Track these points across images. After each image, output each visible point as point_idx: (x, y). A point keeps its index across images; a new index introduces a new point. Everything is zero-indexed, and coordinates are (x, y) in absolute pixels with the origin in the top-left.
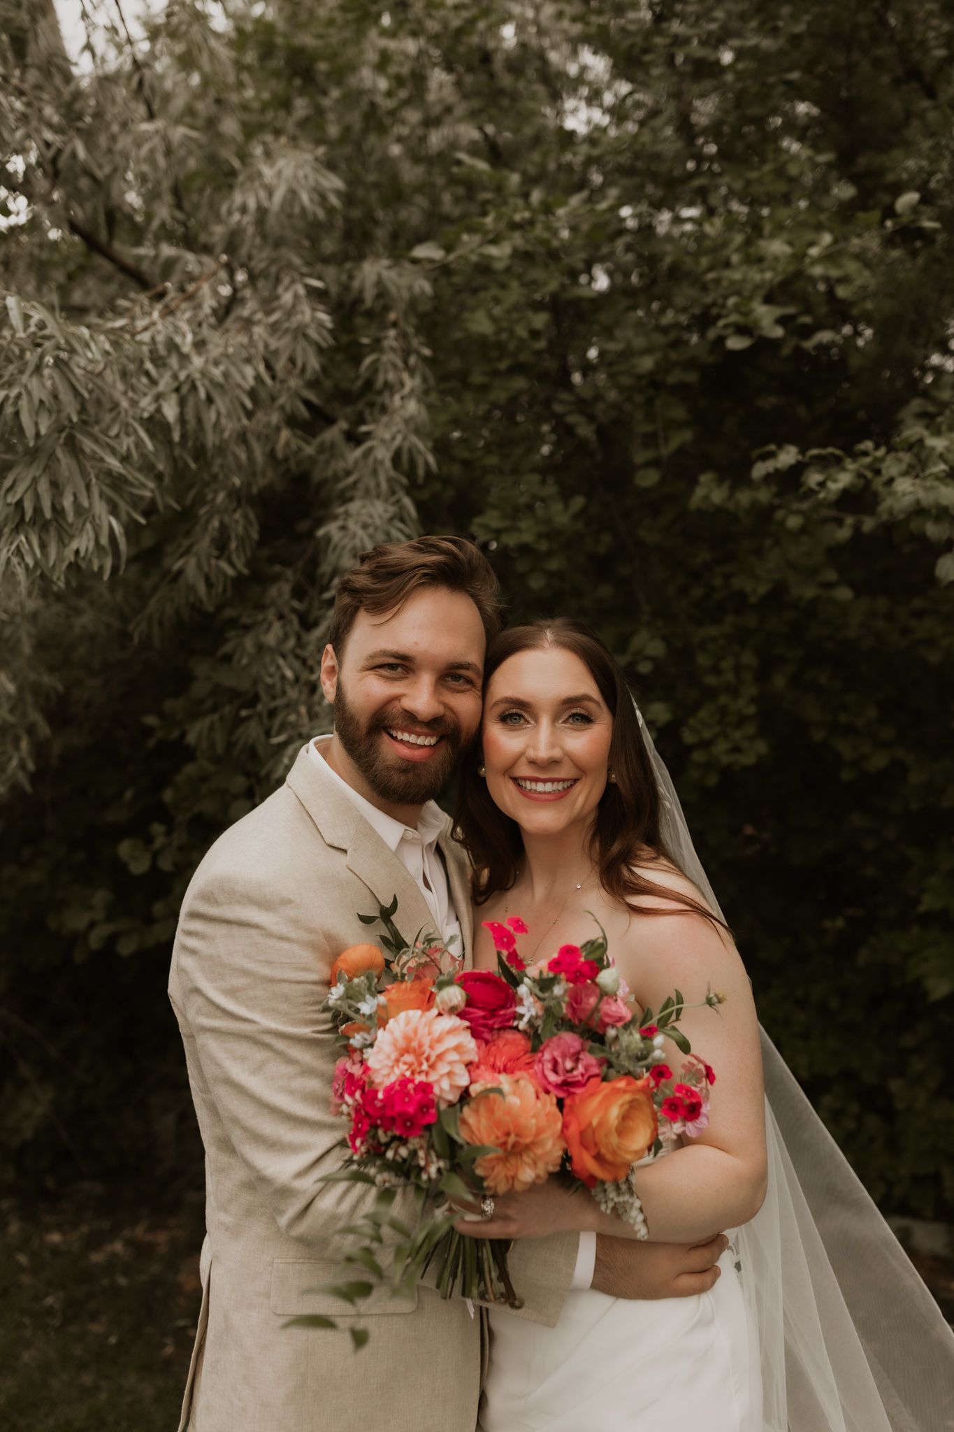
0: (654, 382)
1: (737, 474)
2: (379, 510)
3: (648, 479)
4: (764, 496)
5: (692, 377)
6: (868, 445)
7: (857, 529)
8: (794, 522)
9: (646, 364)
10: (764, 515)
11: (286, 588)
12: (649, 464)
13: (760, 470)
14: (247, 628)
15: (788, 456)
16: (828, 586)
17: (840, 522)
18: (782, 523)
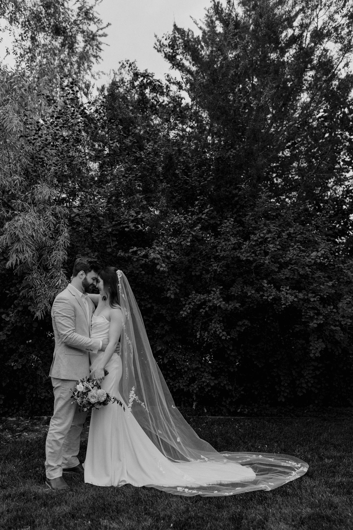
0: (111, 233)
1: (126, 251)
2: (61, 253)
3: (109, 250)
4: (130, 255)
5: (117, 233)
6: (147, 248)
7: (146, 261)
8: (135, 259)
9: (110, 230)
10: (129, 258)
11: (36, 267)
12: (108, 248)
13: (131, 250)
14: (30, 274)
15: (135, 249)
16: (141, 271)
17: (143, 260)
18: (133, 260)
